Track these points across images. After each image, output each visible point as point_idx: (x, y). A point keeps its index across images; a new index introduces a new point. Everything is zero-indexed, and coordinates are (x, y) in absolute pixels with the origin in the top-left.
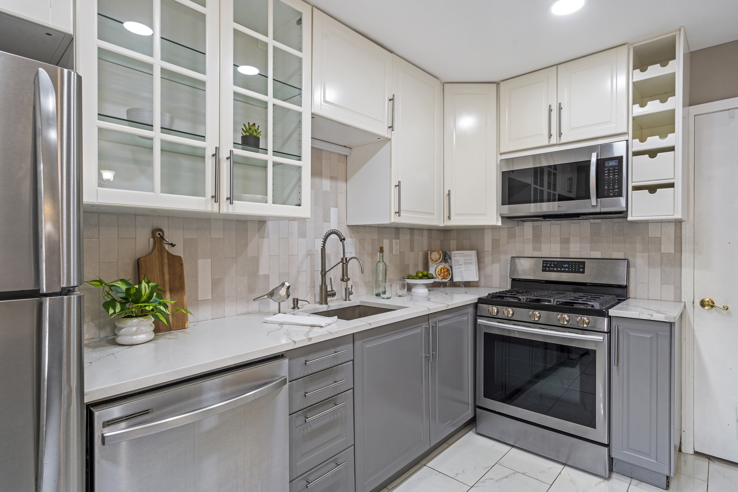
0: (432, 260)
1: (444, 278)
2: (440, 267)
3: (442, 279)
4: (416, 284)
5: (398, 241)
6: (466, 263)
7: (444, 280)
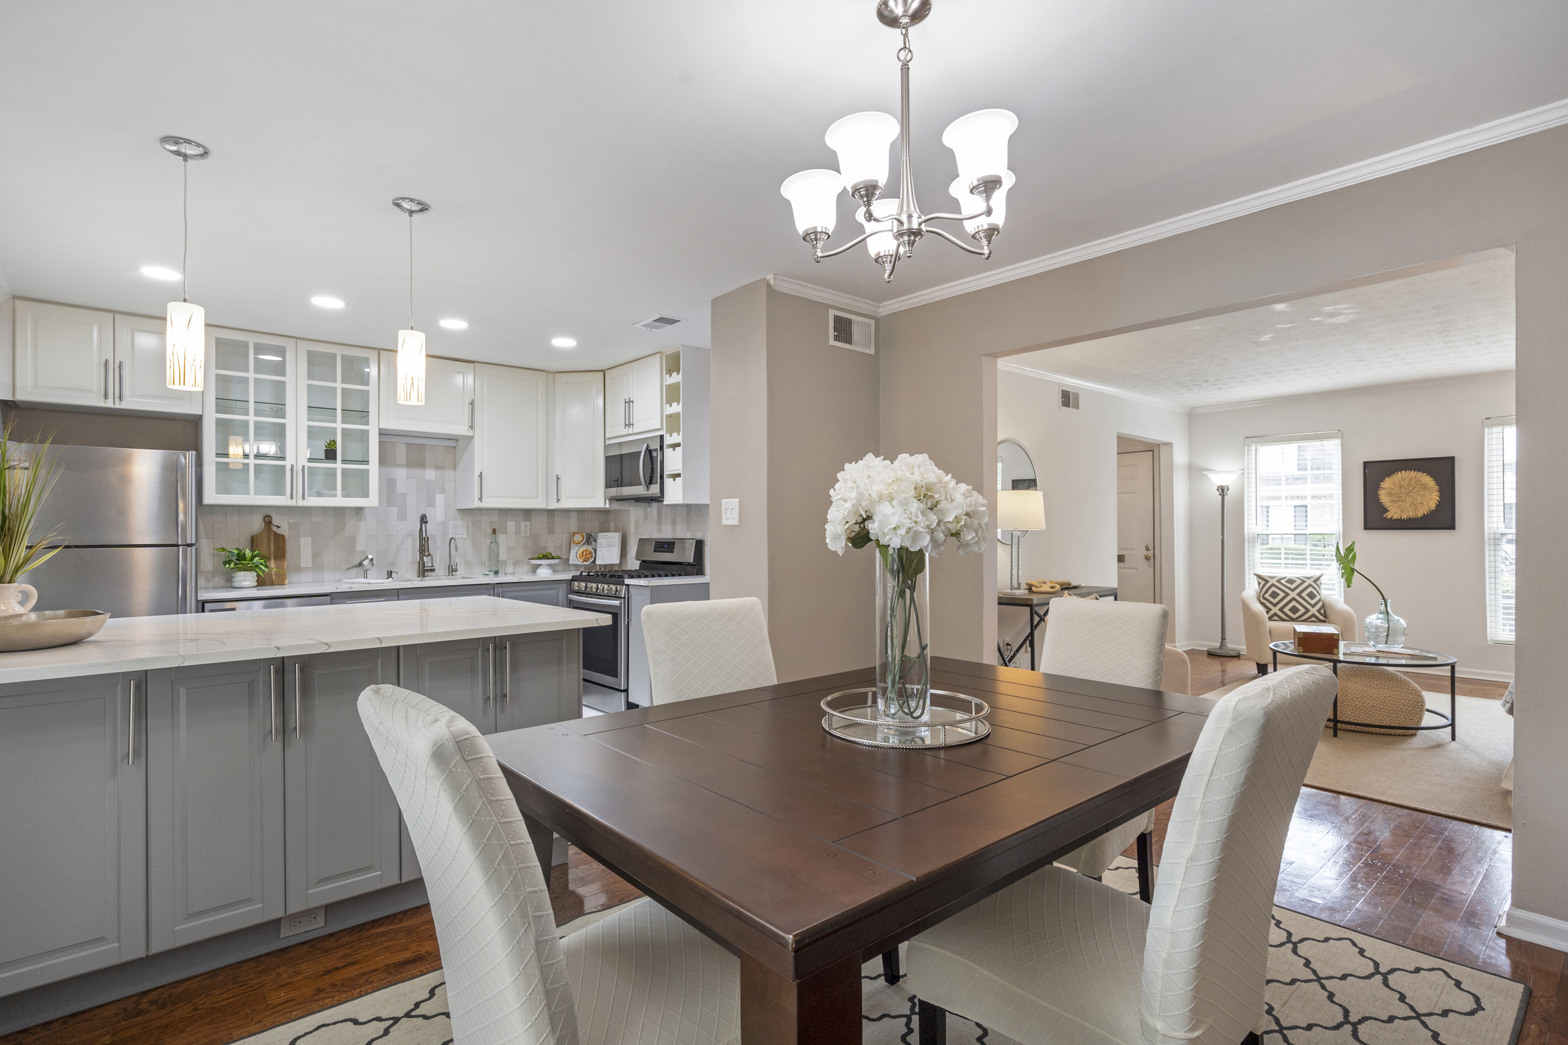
0: (574, 542)
1: (585, 561)
2: (582, 550)
3: (583, 562)
4: (541, 565)
5: (528, 523)
6: (608, 546)
7: (585, 563)
